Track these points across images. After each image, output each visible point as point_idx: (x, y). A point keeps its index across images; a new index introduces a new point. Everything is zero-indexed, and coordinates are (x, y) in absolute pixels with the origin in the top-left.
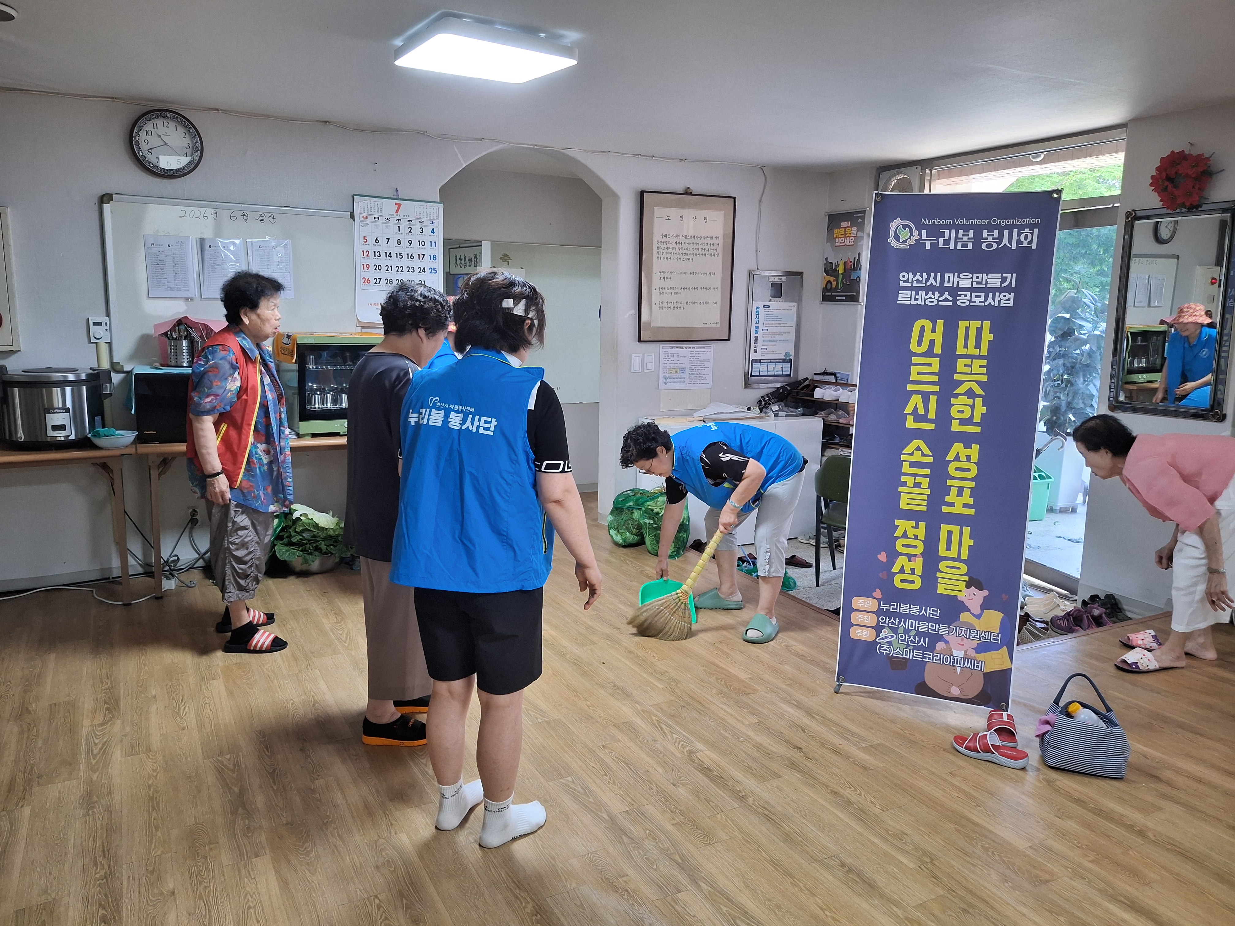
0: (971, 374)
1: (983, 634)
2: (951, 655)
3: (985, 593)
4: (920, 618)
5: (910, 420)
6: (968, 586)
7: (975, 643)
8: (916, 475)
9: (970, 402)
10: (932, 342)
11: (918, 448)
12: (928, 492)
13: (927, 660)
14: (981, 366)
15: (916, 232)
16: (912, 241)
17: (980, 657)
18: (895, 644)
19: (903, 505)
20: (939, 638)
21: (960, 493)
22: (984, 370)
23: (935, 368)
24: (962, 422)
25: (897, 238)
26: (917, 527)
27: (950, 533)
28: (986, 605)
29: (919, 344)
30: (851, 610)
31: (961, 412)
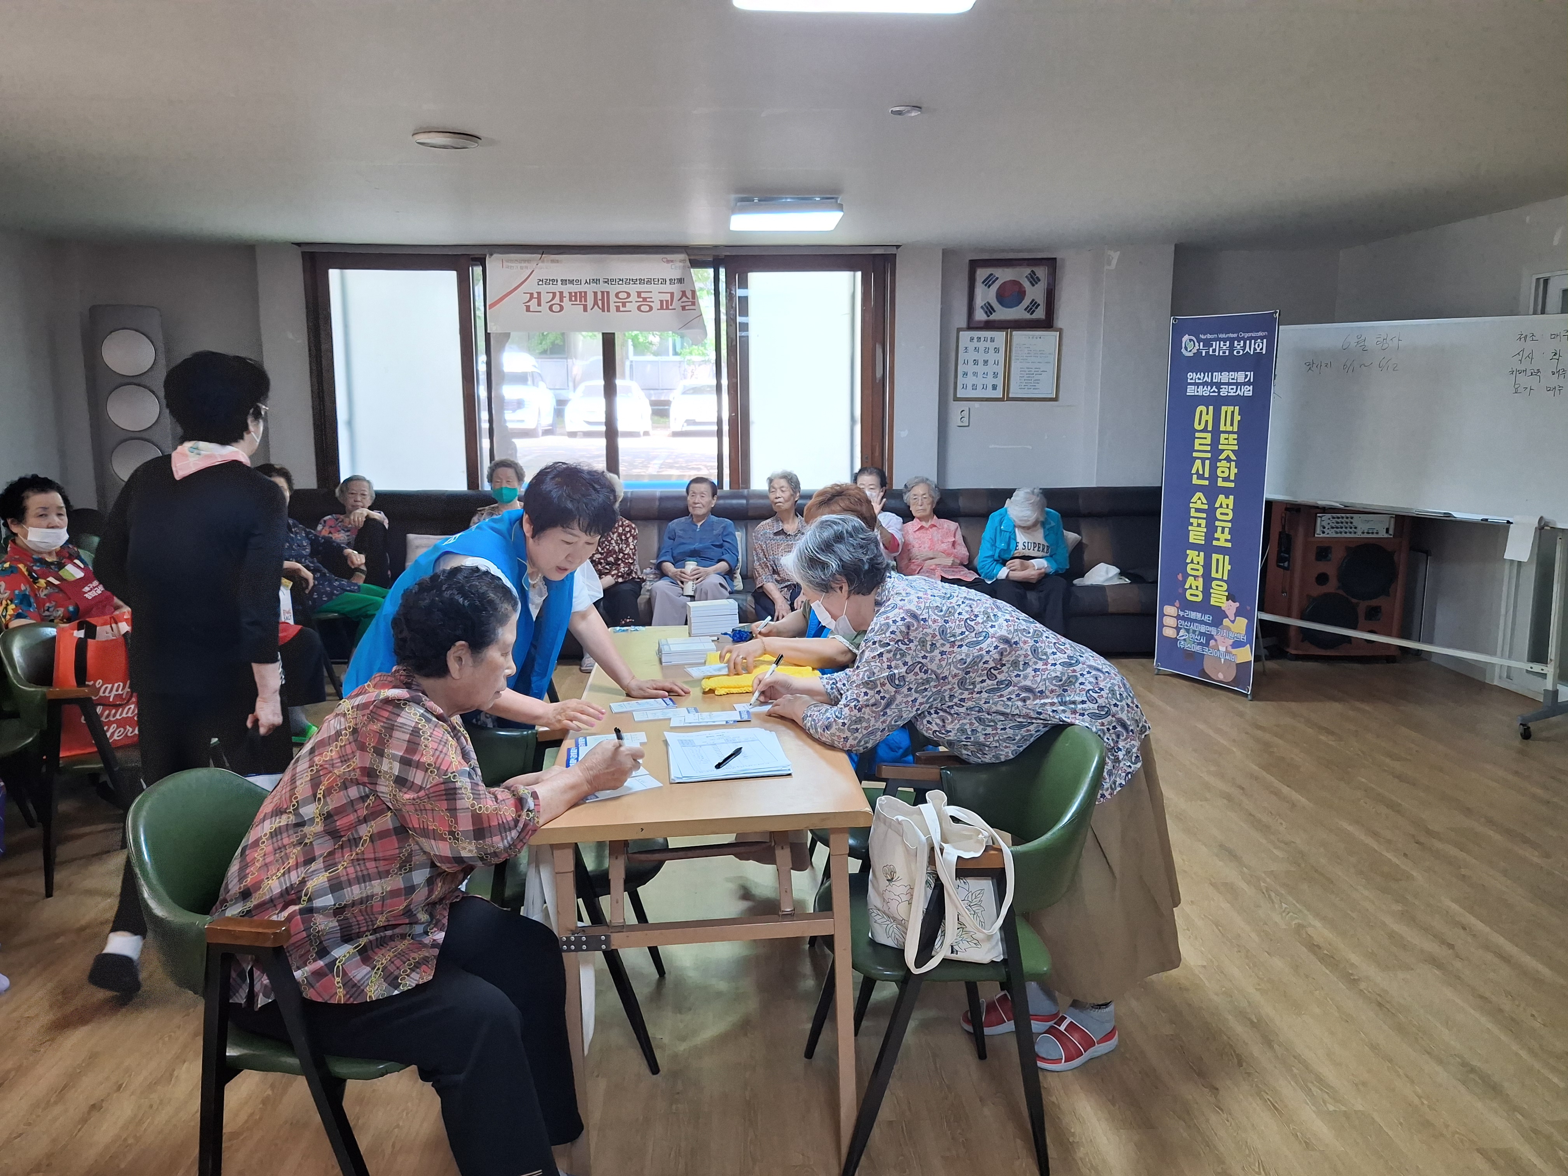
0: (1228, 444)
1: (1236, 635)
2: (1219, 650)
3: (1237, 604)
4: (1202, 622)
5: (1195, 477)
6: (1227, 600)
7: (1231, 642)
8: (1198, 518)
9: (1228, 465)
10: (1207, 422)
11: (1199, 499)
12: (1205, 530)
14: (1234, 439)
15: (1197, 344)
16: (1195, 351)
17: (1234, 651)
18: (1187, 640)
19: (1191, 540)
21: (1223, 532)
22: (1235, 442)
23: (1209, 441)
24: (1224, 479)
25: (1186, 349)
26: (1199, 555)
27: (1217, 561)
28: (1238, 613)
29: (1200, 424)
30: (1163, 615)
31: (1223, 472)
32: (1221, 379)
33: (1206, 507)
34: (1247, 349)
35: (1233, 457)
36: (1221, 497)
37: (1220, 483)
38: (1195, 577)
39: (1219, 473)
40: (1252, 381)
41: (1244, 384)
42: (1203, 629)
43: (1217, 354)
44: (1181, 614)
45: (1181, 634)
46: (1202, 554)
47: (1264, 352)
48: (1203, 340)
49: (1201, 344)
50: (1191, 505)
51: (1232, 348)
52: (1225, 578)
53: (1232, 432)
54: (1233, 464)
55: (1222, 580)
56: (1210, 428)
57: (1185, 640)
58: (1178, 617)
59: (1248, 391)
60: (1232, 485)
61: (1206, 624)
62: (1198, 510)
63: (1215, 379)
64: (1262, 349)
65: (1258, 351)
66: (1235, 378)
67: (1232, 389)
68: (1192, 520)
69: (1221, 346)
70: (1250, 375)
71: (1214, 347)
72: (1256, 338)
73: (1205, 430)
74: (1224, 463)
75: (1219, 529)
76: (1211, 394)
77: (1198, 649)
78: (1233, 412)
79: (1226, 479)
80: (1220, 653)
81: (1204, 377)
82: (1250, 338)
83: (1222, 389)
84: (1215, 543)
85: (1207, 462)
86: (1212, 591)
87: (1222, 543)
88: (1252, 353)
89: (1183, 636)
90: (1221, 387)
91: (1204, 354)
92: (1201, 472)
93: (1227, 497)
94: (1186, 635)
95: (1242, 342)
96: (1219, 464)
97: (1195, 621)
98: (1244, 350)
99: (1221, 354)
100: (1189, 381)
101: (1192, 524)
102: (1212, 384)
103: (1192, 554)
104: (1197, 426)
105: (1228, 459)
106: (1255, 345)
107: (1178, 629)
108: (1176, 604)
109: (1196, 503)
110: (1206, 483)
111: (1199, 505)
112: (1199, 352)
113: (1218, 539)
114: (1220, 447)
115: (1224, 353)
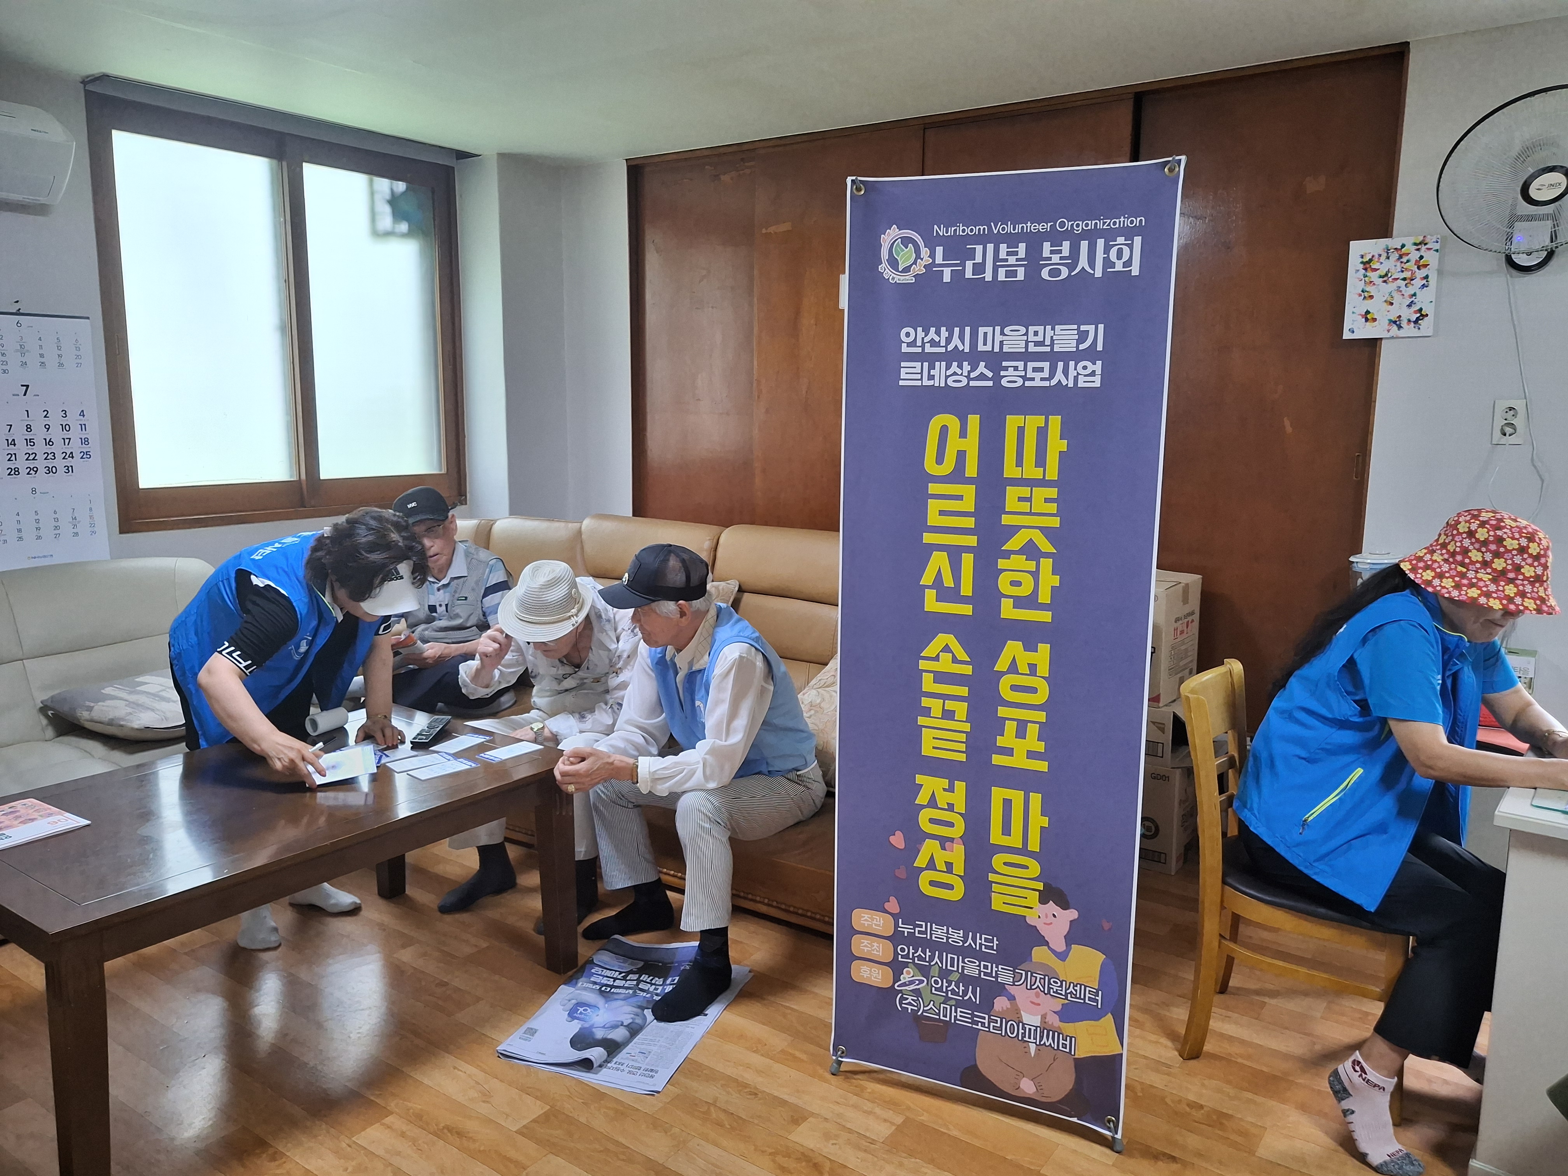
0: (1030, 514)
1: (1071, 989)
2: (1020, 1021)
3: (1073, 914)
4: (965, 952)
5: (930, 595)
6: (1043, 900)
7: (1057, 1005)
8: (944, 697)
9: (1031, 566)
10: (961, 456)
11: (947, 649)
12: (967, 727)
13: (979, 1027)
14: (1047, 500)
15: (925, 252)
16: (919, 269)
17: (1069, 1028)
18: (926, 994)
19: (927, 750)
20: (996, 989)
21: (1021, 733)
22: (1053, 508)
23: (969, 504)
24: (1020, 603)
25: (893, 263)
26: (951, 789)
27: (1007, 804)
28: (1075, 936)
29: (940, 460)
30: (850, 931)
31: (1016, 584)
32: (1001, 343)
33: (968, 670)
34: (1083, 263)
35: (1046, 546)
36: (1013, 649)
37: (1008, 611)
38: (944, 842)
39: (1003, 584)
40: (1100, 348)
41: (1077, 356)
42: (972, 968)
43: (988, 277)
44: (906, 930)
45: (905, 977)
46: (960, 786)
47: (1135, 271)
48: (942, 241)
49: (939, 250)
50: (923, 664)
51: (1034, 260)
52: (1034, 845)
53: (1043, 483)
54: (1047, 564)
55: (1023, 851)
56: (971, 470)
57: (917, 993)
58: (896, 938)
59: (1088, 376)
60: (1046, 617)
61: (980, 956)
62: (941, 677)
63: (985, 344)
64: (1128, 263)
65: (1119, 267)
66: (1048, 342)
67: (1041, 370)
68: (925, 702)
69: (1002, 255)
70: (1096, 334)
71: (979, 259)
72: (1110, 236)
73: (957, 476)
74: (1018, 562)
75: (1010, 728)
76: (972, 383)
77: (960, 1016)
78: (1042, 433)
79: (1029, 602)
80: (1024, 1029)
81: (949, 340)
82: (1086, 234)
83: (1006, 369)
84: (998, 760)
85: (968, 560)
86: (992, 877)
87: (1019, 761)
88: (1098, 273)
89: (911, 983)
90: (1004, 364)
91: (947, 278)
92: (948, 582)
93: (1030, 647)
94: (921, 982)
95: (1066, 246)
96: (1002, 563)
97: (947, 947)
98: (1071, 267)
99: (1001, 276)
100: (905, 349)
101: (927, 712)
102: (974, 357)
103: (929, 785)
104: (930, 466)
105: (1030, 551)
106: (1107, 250)
107: (896, 967)
108: (887, 906)
109: (937, 659)
110: (967, 610)
111: (945, 665)
112: (932, 274)
113: (1009, 752)
114: (1006, 520)
115: (1011, 274)
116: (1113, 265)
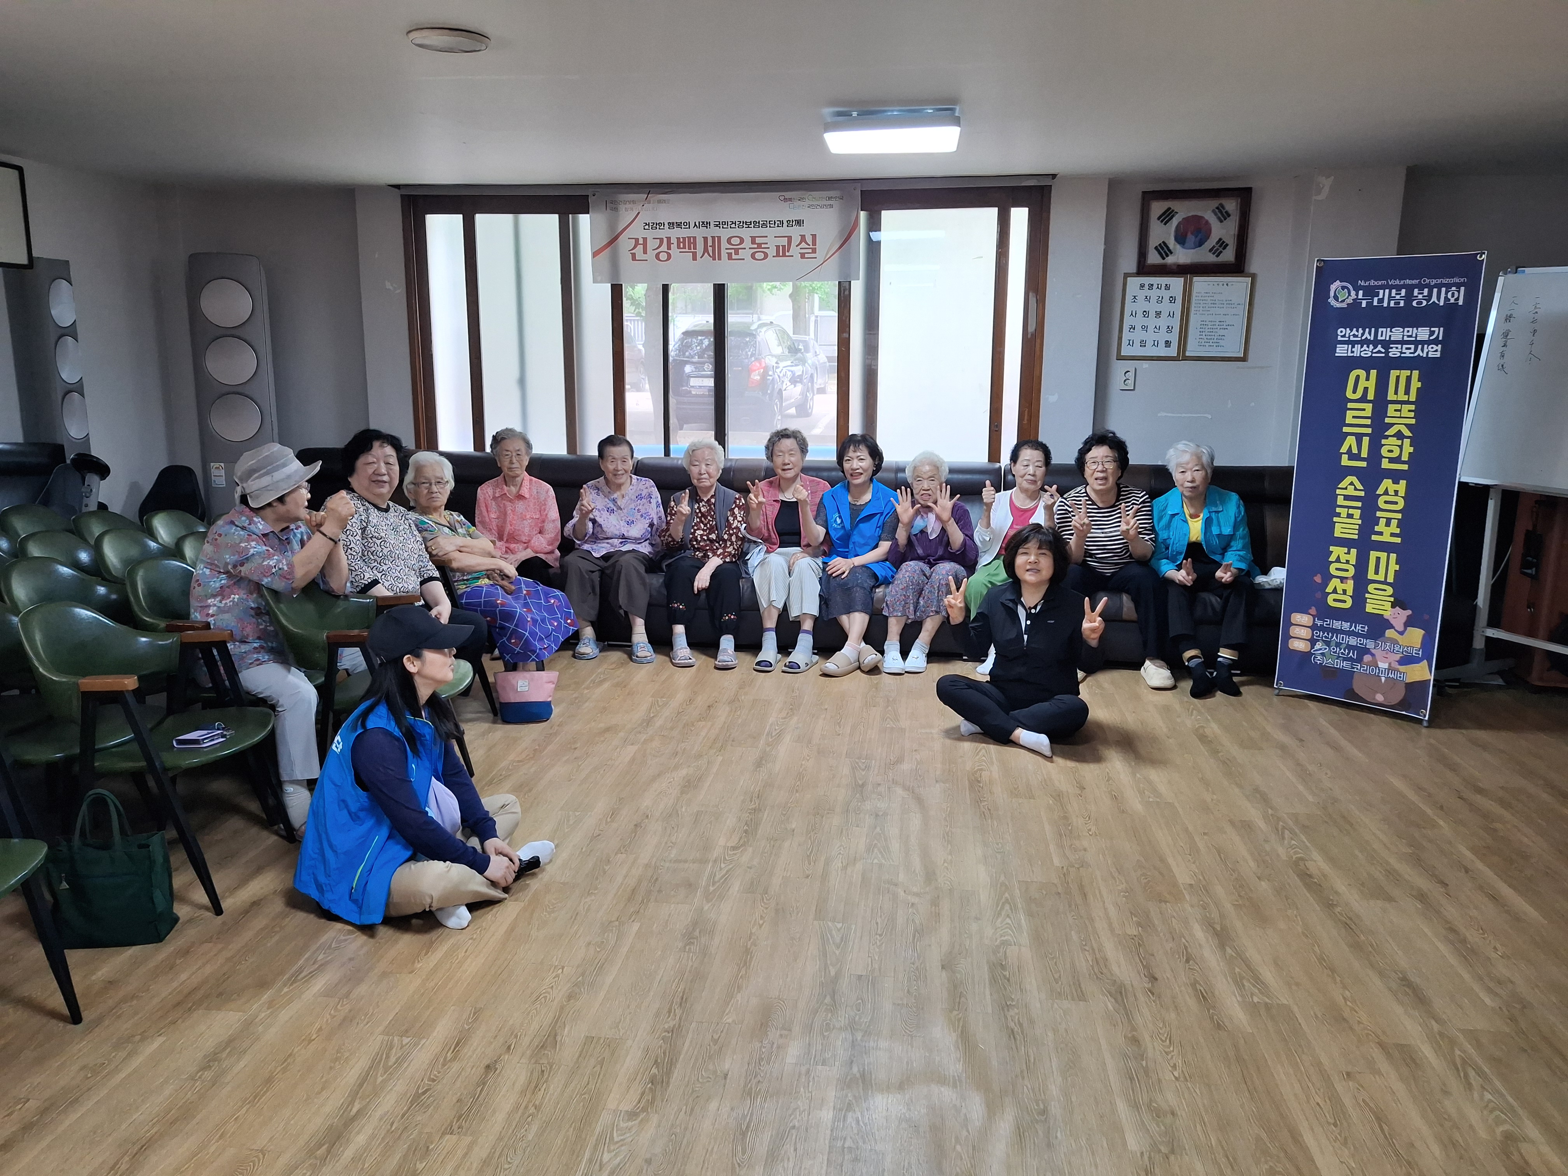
0: (1401, 417)
1: (1405, 649)
2: (1377, 666)
3: (1409, 612)
4: (1351, 633)
5: (1345, 457)
6: (1393, 606)
7: (1398, 657)
8: (1349, 507)
9: (1399, 442)
10: (1366, 389)
11: (1352, 484)
12: (1360, 522)
13: (1355, 670)
15: (1353, 293)
16: (1350, 301)
17: (1402, 668)
18: (1328, 655)
19: (1337, 534)
21: (1388, 524)
22: (1412, 414)
23: (1368, 413)
24: (1392, 460)
25: (1336, 298)
26: (1348, 553)
27: (1378, 559)
28: (1409, 623)
29: (1354, 392)
30: (1289, 624)
31: (1390, 451)
32: (1390, 336)
33: (1362, 494)
34: (1434, 299)
35: (1407, 433)
36: (1387, 483)
37: (1385, 464)
38: (1343, 579)
39: (1384, 451)
40: (1440, 338)
41: (1429, 342)
42: (1353, 641)
43: (1385, 305)
44: (1319, 623)
45: (1317, 647)
46: (1354, 551)
47: (1461, 302)
48: (1361, 287)
49: (1361, 292)
50: (1338, 492)
51: (1409, 297)
52: (1390, 579)
53: (1408, 402)
54: (1407, 442)
55: (1385, 582)
56: (1371, 396)
57: (1323, 654)
58: (1314, 627)
59: (1434, 352)
60: (1405, 467)
61: (1357, 635)
62: (1347, 498)
63: (1382, 336)
64: (1457, 299)
65: (1452, 301)
66: (1414, 335)
67: (1410, 349)
68: (1338, 510)
69: (1393, 294)
70: (1439, 332)
71: (1381, 296)
72: (1448, 286)
73: (1363, 399)
74: (1393, 441)
75: (1383, 522)
76: (1374, 355)
77: (1346, 665)
78: (1409, 379)
79: (1397, 460)
80: (1379, 670)
81: (1363, 335)
82: (1436, 286)
83: (1392, 348)
84: (1374, 538)
85: (1366, 441)
86: (1367, 595)
87: (1386, 538)
88: (1442, 304)
89: (1320, 649)
90: (1391, 346)
91: (1364, 305)
92: (1355, 450)
93: (1396, 482)
94: (1326, 649)
95: (1426, 291)
96: (1384, 442)
97: (1342, 632)
98: (1428, 301)
99: (1392, 304)
100: (1339, 338)
101: (1339, 515)
102: (1376, 343)
103: (1337, 551)
104: (1349, 394)
105: (1399, 435)
106: (1446, 293)
107: (1313, 642)
108: (1311, 611)
109: (1346, 489)
110: (1364, 464)
111: (1351, 491)
112: (1356, 303)
113: (1381, 533)
114: (1387, 420)
115: (1398, 303)
116: (1449, 300)
